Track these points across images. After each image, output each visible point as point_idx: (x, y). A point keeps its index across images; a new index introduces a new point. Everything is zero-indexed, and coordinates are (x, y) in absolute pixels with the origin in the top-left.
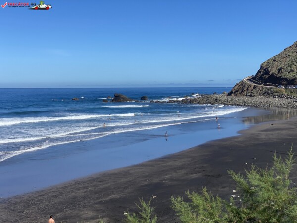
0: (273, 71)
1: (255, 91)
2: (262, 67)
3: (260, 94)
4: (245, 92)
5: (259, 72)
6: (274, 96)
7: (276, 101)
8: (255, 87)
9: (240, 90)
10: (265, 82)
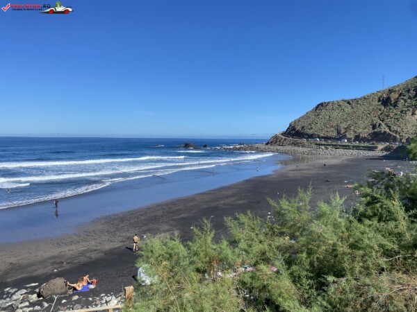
0: (298, 128)
1: (285, 142)
2: (290, 125)
3: (289, 145)
4: (278, 143)
5: (288, 128)
6: (299, 146)
7: (300, 149)
8: (285, 139)
9: (274, 141)
10: (293, 136)
